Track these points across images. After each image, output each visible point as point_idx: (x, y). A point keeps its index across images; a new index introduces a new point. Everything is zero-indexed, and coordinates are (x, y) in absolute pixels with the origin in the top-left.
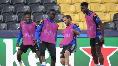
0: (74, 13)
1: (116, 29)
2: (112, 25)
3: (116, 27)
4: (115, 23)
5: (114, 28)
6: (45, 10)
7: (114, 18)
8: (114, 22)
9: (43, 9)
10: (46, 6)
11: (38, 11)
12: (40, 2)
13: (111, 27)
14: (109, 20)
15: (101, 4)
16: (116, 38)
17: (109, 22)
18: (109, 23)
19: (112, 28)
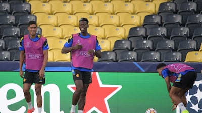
0: (61, 38)
1: (117, 61)
2: (112, 56)
3: (117, 59)
4: (116, 53)
5: (114, 60)
6: (20, 33)
7: (115, 46)
8: (115, 51)
9: (18, 32)
10: (22, 27)
11: (11, 34)
12: (14, 23)
13: (111, 58)
14: (108, 49)
15: (97, 26)
16: (117, 73)
17: (108, 51)
18: (108, 53)
19: (112, 60)
